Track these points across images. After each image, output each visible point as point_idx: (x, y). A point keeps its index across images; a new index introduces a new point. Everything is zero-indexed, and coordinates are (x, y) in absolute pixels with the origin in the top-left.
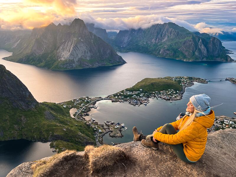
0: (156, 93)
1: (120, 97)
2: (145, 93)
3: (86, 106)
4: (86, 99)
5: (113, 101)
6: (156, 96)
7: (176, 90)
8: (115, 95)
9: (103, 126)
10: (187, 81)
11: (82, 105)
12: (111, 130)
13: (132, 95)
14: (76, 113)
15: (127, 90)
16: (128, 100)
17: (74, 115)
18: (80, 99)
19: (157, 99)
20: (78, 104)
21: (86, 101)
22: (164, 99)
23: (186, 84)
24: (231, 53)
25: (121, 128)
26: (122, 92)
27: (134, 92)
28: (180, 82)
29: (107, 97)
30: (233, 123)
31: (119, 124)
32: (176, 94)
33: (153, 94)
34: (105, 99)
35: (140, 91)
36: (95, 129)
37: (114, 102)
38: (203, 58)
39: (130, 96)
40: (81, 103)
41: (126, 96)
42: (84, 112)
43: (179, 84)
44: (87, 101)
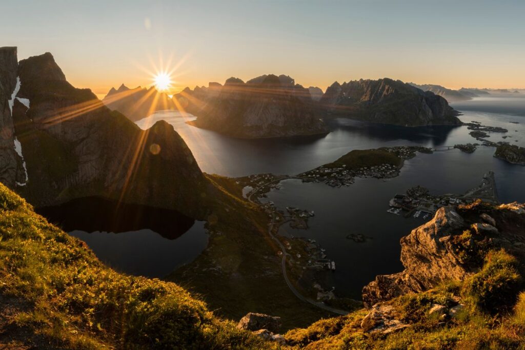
0: (364, 170)
1: (314, 175)
2: (350, 170)
3: (266, 184)
4: (268, 176)
5: (303, 182)
6: (365, 173)
7: (392, 165)
8: (308, 173)
9: (282, 213)
10: (407, 152)
11: (260, 183)
12: (293, 218)
13: (332, 173)
14: (250, 192)
15: (326, 166)
16: (325, 179)
17: (248, 195)
18: (259, 176)
19: (366, 177)
20: (256, 181)
21: (266, 178)
22: (376, 177)
23: (406, 155)
24: (460, 115)
25: (308, 217)
26: (318, 169)
27: (334, 169)
28: (398, 153)
29: (297, 176)
30: (460, 201)
31: (306, 212)
32: (391, 170)
33: (361, 170)
34: (293, 178)
35: (343, 167)
36: (270, 216)
37: (306, 182)
38: (428, 122)
39: (329, 174)
40: (260, 180)
41: (322, 175)
42: (261, 192)
43: (397, 156)
44: (268, 178)
